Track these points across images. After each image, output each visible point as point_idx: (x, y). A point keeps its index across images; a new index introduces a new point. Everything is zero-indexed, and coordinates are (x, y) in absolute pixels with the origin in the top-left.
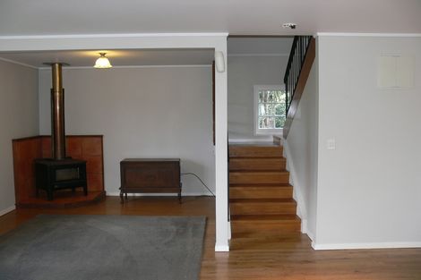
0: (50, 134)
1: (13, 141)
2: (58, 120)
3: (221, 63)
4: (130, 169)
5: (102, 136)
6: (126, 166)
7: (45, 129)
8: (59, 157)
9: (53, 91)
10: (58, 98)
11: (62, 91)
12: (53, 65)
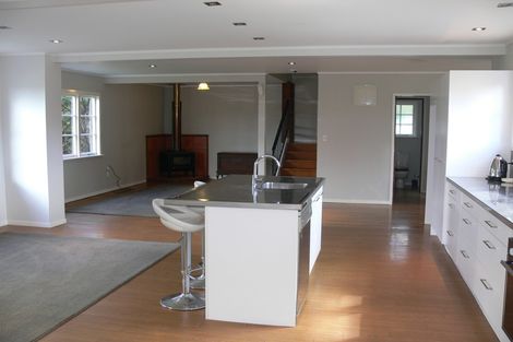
0: (170, 133)
1: (147, 137)
2: (177, 124)
3: (261, 91)
4: (224, 158)
5: (207, 136)
6: (221, 156)
7: (168, 130)
8: (177, 148)
9: (174, 103)
10: (177, 108)
11: (180, 103)
12: (174, 85)
